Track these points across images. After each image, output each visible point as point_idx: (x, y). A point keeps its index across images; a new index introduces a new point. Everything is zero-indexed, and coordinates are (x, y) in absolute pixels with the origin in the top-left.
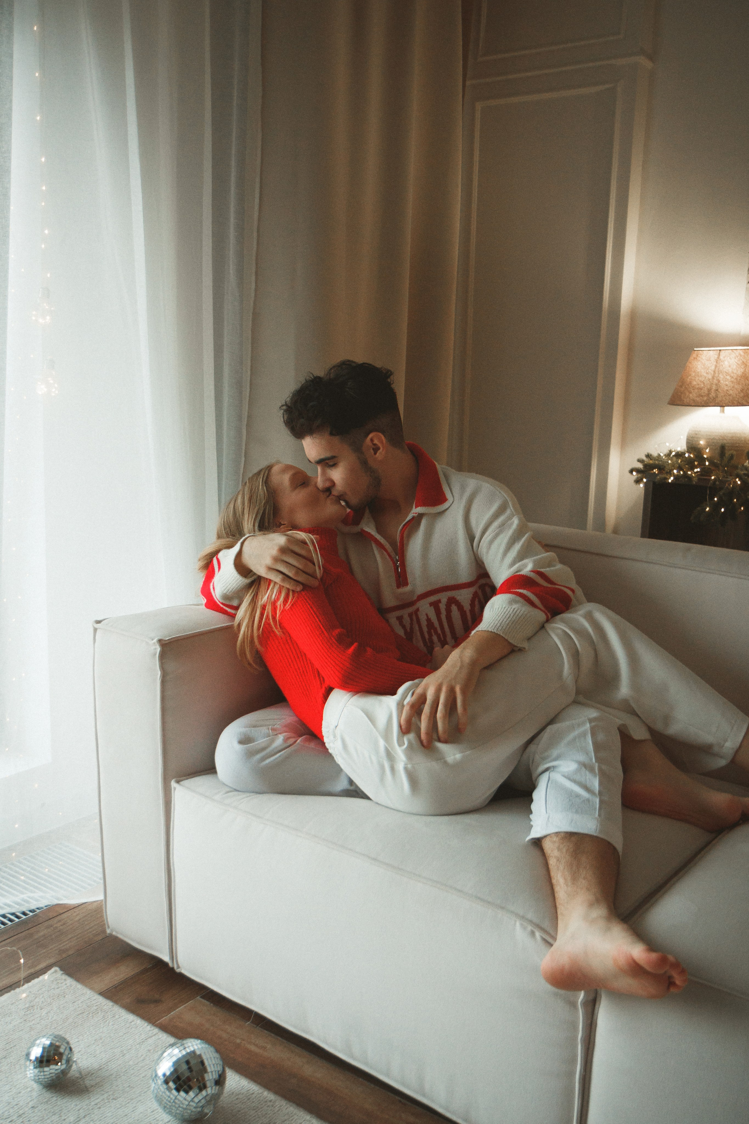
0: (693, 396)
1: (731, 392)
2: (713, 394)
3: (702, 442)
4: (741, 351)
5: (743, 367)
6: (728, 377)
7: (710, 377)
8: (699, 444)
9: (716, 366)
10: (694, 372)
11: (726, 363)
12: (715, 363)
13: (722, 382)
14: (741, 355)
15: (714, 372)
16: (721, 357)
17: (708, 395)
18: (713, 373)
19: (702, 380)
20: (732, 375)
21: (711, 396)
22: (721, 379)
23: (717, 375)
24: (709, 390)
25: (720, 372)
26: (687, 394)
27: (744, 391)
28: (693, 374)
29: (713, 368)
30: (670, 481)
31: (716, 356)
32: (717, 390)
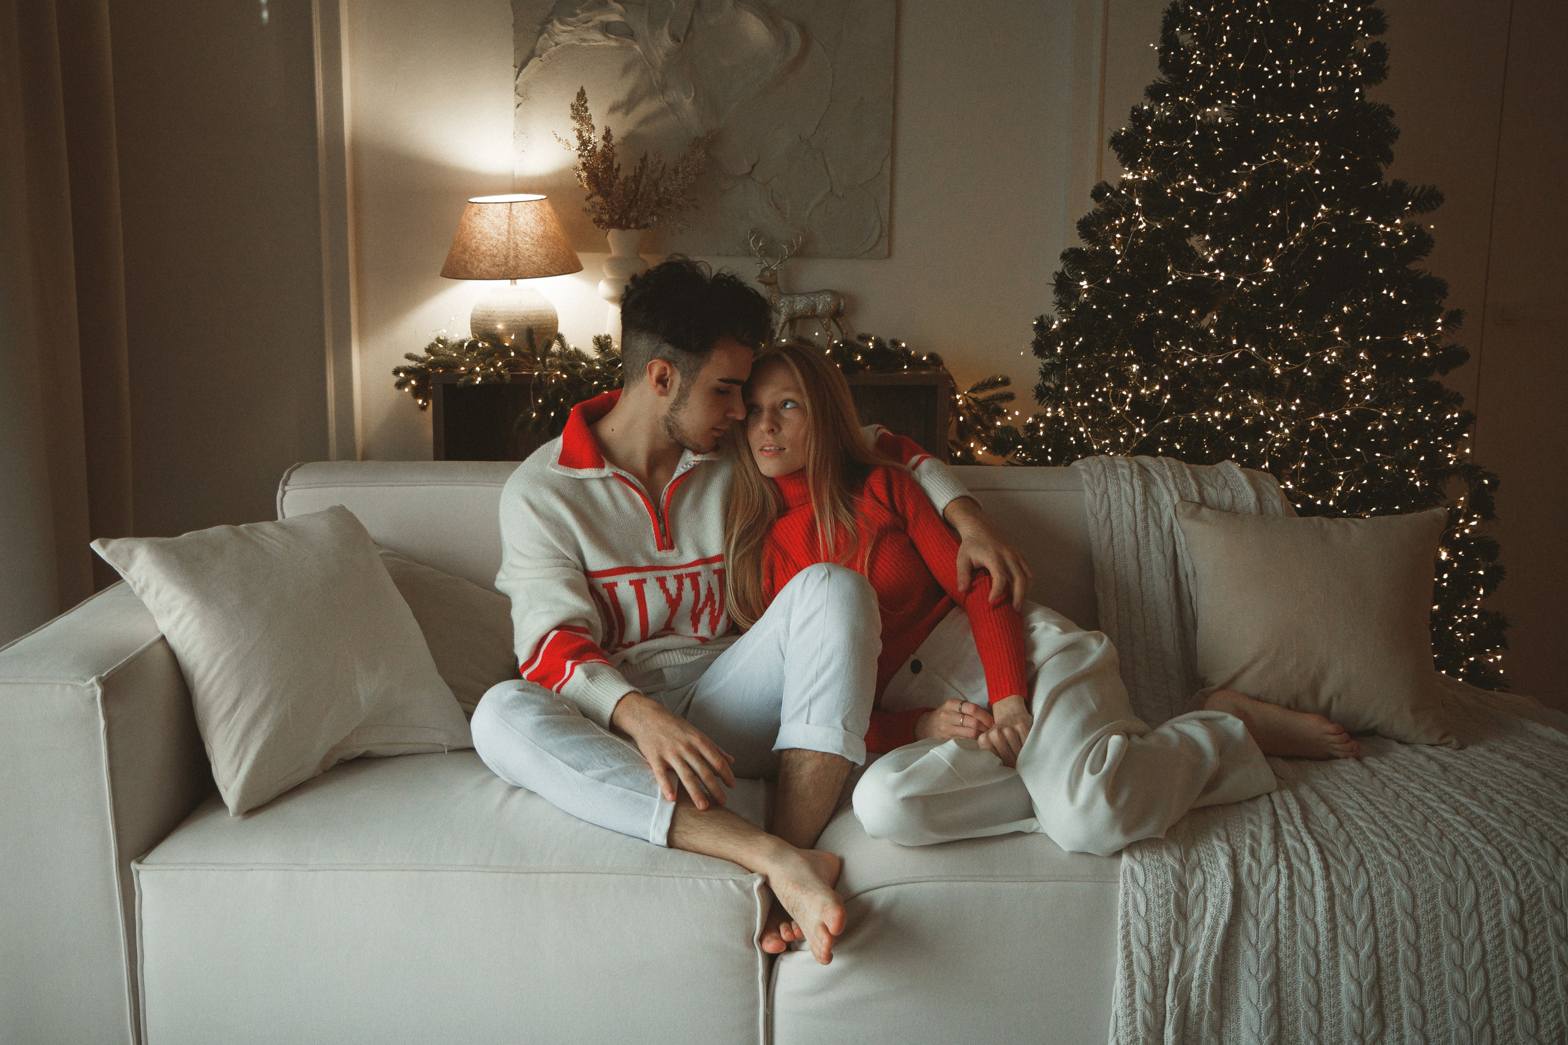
0: (485, 265)
1: (534, 259)
2: (512, 263)
3: (500, 326)
4: (536, 203)
5: (542, 224)
6: (527, 239)
7: (504, 240)
8: (496, 329)
9: (509, 225)
10: (480, 233)
11: (521, 219)
12: (507, 221)
13: (520, 245)
14: (536, 208)
15: (508, 232)
16: (514, 212)
17: (506, 263)
18: (507, 234)
19: (494, 244)
20: (532, 235)
21: (510, 265)
22: (519, 242)
23: (512, 237)
24: (506, 257)
25: (516, 232)
26: (476, 263)
27: (550, 256)
28: (479, 236)
29: (506, 227)
31: (508, 211)
32: (517, 257)
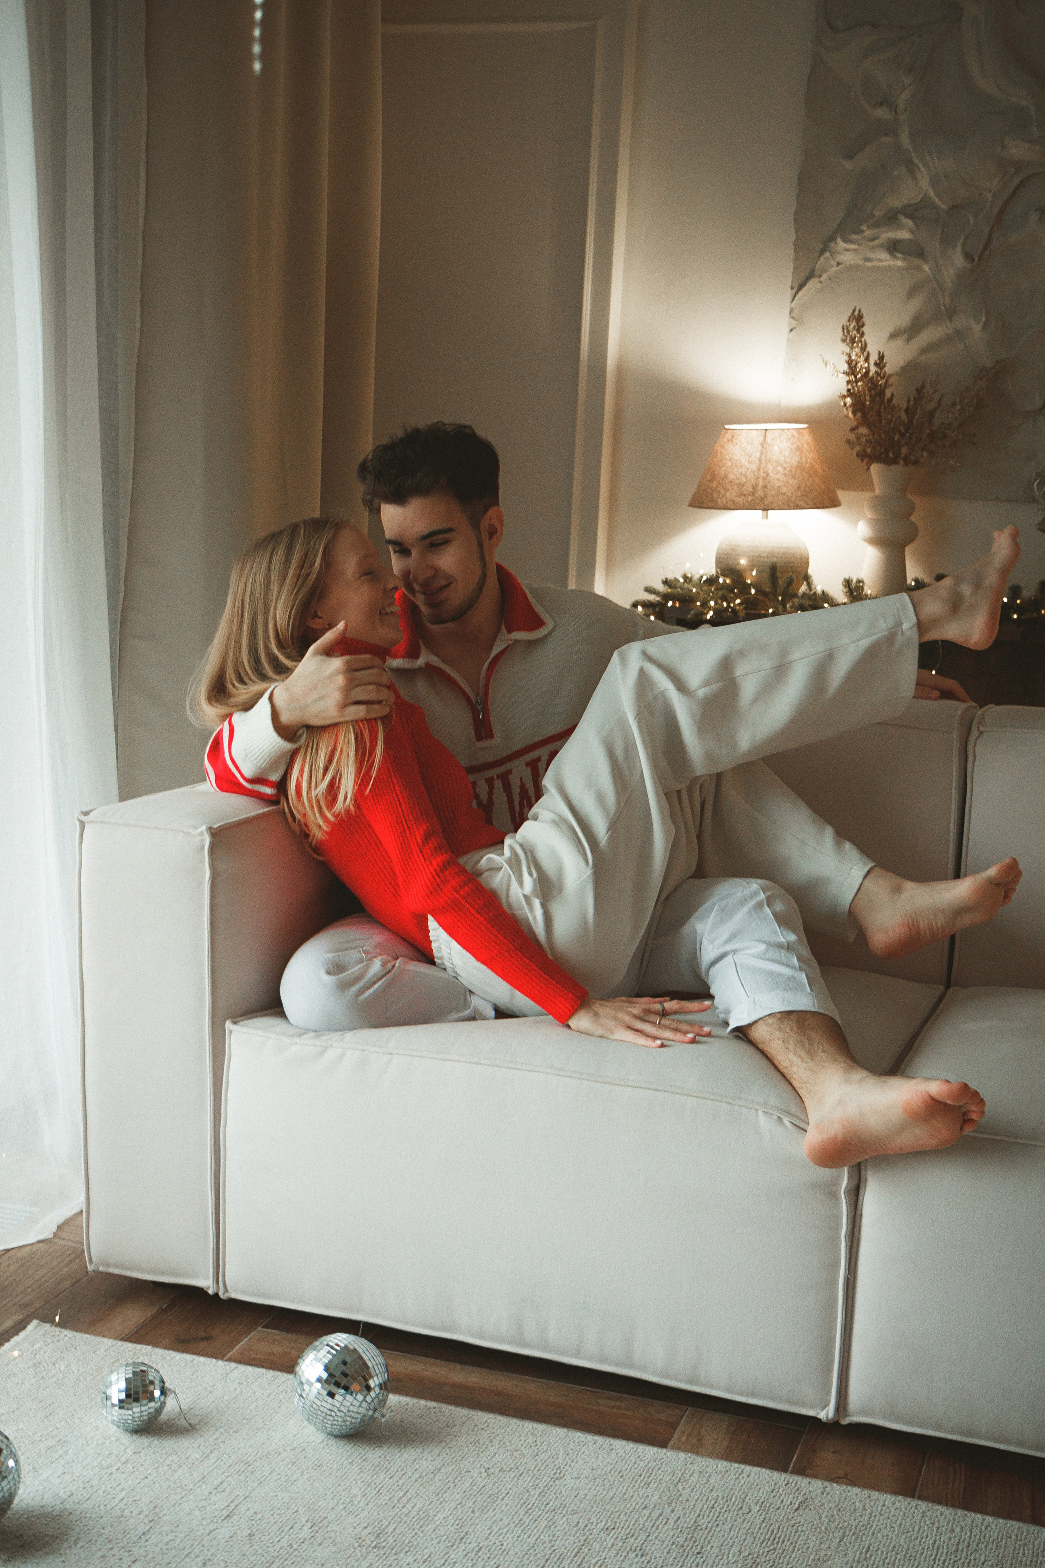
0: (732, 494)
1: (784, 490)
2: (760, 493)
3: (743, 562)
4: (794, 431)
5: (798, 453)
6: (779, 468)
7: (755, 468)
8: (739, 564)
9: (762, 453)
10: (730, 460)
11: (776, 448)
12: (760, 448)
13: (771, 475)
14: (793, 436)
15: (761, 460)
16: (769, 439)
17: (753, 493)
18: (757, 462)
19: (744, 472)
20: (785, 465)
22: (770, 472)
23: (763, 465)
24: (755, 487)
25: (768, 461)
26: (722, 492)
27: (802, 488)
28: (729, 463)
29: (758, 454)
30: (708, 617)
31: (762, 438)
32: (766, 487)
